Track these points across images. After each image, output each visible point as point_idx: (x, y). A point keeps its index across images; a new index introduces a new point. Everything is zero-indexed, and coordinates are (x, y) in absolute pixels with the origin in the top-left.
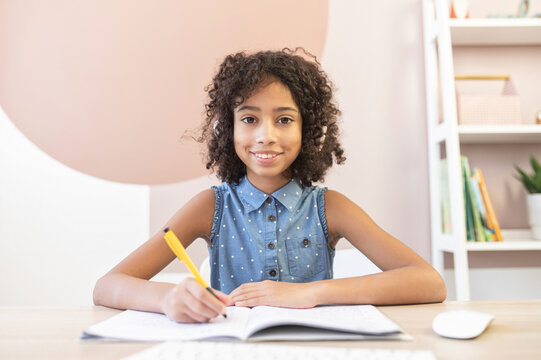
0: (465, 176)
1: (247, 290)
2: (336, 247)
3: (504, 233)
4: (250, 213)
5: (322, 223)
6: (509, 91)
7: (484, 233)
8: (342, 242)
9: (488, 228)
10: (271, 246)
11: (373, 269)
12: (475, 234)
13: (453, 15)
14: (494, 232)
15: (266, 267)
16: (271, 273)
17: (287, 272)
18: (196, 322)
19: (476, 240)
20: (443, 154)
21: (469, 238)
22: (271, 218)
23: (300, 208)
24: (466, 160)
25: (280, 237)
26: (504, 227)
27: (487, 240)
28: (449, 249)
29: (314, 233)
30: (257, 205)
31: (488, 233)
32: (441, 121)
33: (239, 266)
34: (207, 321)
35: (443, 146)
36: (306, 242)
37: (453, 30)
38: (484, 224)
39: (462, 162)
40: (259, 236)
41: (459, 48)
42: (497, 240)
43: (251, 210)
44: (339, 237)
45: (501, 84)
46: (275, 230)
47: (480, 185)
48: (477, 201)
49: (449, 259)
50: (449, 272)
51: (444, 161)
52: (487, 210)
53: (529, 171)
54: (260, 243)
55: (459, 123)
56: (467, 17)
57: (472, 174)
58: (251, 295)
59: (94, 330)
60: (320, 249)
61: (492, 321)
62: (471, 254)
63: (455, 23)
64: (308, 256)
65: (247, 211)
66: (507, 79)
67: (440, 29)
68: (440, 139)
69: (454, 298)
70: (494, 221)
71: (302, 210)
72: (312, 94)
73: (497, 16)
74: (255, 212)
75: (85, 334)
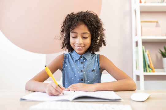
0: (143, 52)
1: (74, 86)
2: (103, 73)
3: (155, 70)
4: (75, 61)
5: (98, 65)
6: (158, 26)
7: (149, 70)
8: (105, 71)
9: (150, 68)
10: (82, 71)
11: (114, 80)
12: (146, 70)
13: (141, 2)
14: (152, 69)
15: (80, 78)
16: (81, 80)
17: (87, 80)
18: (55, 96)
19: (147, 72)
20: (137, 45)
21: (144, 71)
22: (82, 63)
23: (91, 60)
24: (144, 47)
25: (85, 69)
26: (155, 68)
27: (150, 72)
28: (138, 74)
29: (96, 68)
30: (77, 59)
31: (150, 70)
32: (136, 35)
33: (71, 78)
34: (58, 95)
35: (137, 43)
36: (93, 70)
37: (140, 7)
38: (149, 67)
39: (143, 48)
40: (78, 68)
41: (142, 12)
42: (153, 72)
43: (76, 60)
44: (104, 70)
45: (155, 23)
46: (83, 66)
47: (148, 55)
48: (147, 60)
49: (138, 77)
50: (138, 82)
51: (137, 47)
52: (150, 63)
53: (163, 51)
54: (78, 70)
55: (142, 36)
56: (145, 3)
57: (146, 51)
58: (75, 87)
59: (24, 98)
60: (97, 73)
61: (150, 96)
62: (145, 76)
63: (141, 4)
64: (94, 75)
65: (74, 60)
66: (157, 22)
67: (136, 6)
68: (136, 40)
69: (139, 89)
70: (152, 66)
71: (92, 60)
72: (95, 28)
73: (155, 3)
74: (77, 60)
75: (21, 98)
